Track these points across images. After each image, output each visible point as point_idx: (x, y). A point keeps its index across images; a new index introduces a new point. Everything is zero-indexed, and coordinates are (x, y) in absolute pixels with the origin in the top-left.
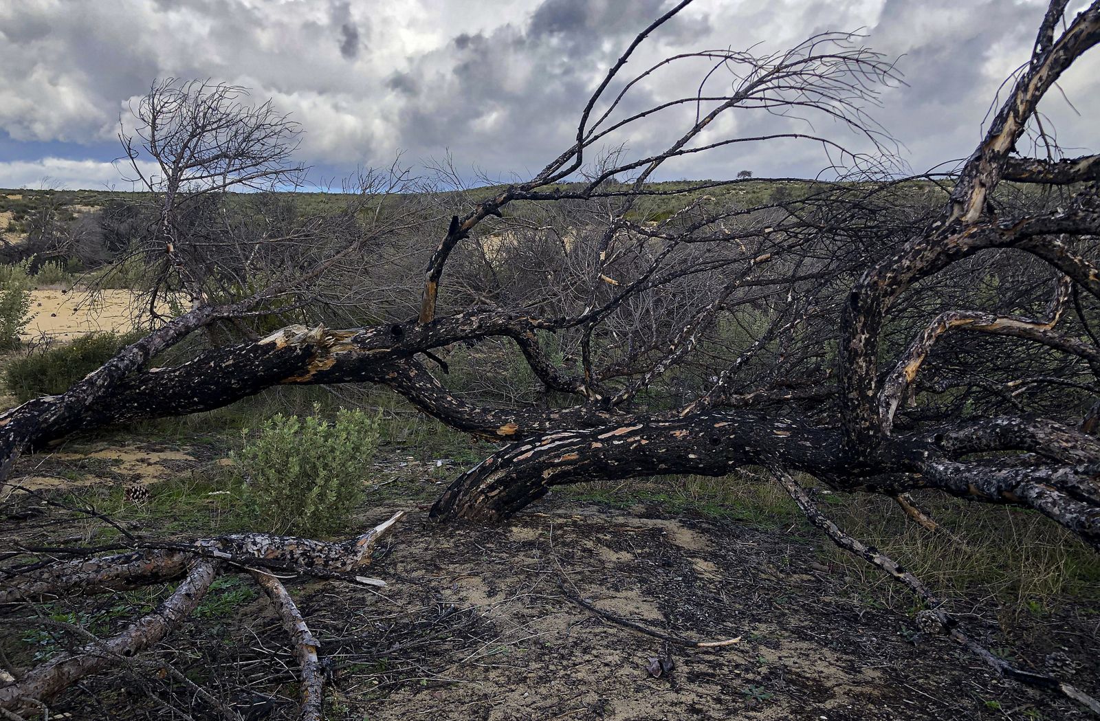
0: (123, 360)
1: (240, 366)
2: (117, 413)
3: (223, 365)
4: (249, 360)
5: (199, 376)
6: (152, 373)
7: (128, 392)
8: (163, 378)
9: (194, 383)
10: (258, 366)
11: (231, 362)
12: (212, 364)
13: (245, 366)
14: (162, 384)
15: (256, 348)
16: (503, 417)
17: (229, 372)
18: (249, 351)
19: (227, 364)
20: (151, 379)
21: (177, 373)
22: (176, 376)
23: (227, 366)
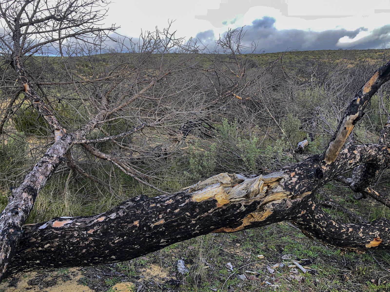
0: (17, 213)
1: (173, 226)
2: (16, 269)
3: (152, 225)
4: (184, 219)
5: (121, 236)
6: (57, 229)
7: (28, 250)
8: (72, 236)
9: (113, 243)
10: (195, 225)
11: (162, 222)
12: (136, 223)
13: (179, 225)
14: (73, 244)
15: (193, 206)
16: (370, 233)
17: (158, 232)
18: (184, 210)
19: (157, 223)
20: (56, 237)
21: (91, 232)
22: (90, 235)
23: (156, 227)
